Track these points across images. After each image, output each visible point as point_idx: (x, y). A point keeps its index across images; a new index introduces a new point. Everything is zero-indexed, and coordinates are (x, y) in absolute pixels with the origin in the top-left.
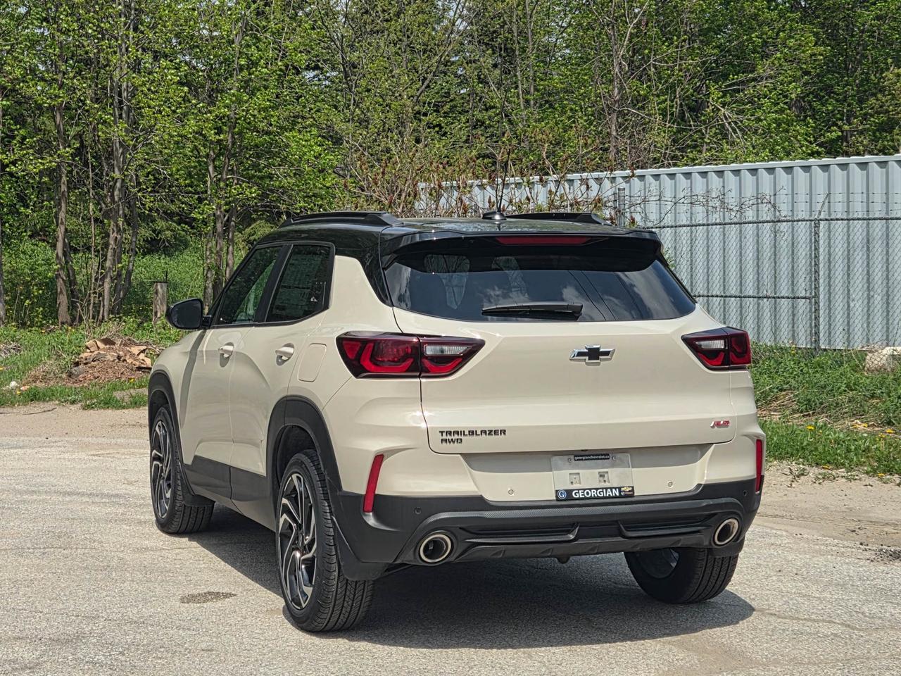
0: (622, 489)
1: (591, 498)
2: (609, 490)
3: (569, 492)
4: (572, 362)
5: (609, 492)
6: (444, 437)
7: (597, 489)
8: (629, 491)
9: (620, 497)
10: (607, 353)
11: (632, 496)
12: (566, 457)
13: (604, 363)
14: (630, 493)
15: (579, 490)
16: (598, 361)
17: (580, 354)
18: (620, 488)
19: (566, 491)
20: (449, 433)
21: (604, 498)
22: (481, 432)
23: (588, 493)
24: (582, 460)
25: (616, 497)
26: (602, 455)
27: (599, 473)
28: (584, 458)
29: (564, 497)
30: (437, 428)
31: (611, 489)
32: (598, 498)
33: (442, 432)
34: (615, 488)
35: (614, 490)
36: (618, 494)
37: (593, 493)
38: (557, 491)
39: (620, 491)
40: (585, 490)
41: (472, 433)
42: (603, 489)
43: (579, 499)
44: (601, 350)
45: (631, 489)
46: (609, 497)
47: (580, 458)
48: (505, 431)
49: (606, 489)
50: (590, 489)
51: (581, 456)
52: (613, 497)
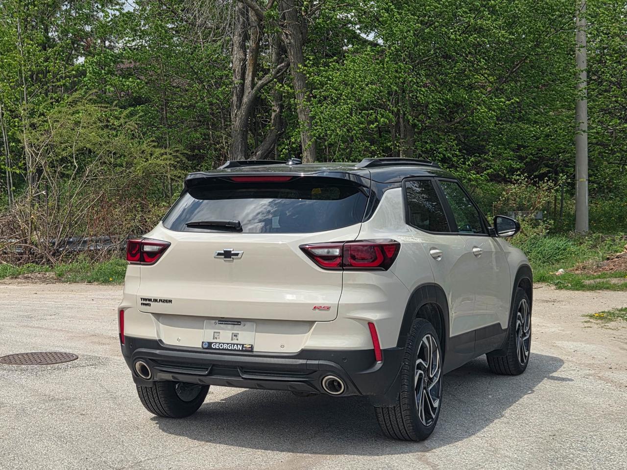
0: (245, 346)
1: (223, 349)
2: (236, 345)
3: (210, 344)
4: (216, 259)
5: (235, 347)
6: (143, 302)
7: (228, 344)
8: (249, 348)
9: (242, 351)
10: (237, 254)
11: (252, 351)
12: (214, 321)
13: (236, 261)
14: (250, 349)
15: (216, 343)
16: (231, 259)
17: (219, 254)
18: (243, 345)
19: (208, 342)
20: (145, 300)
21: (231, 350)
22: (160, 300)
23: (221, 346)
24: (222, 324)
25: (239, 350)
26: (236, 322)
27: (232, 333)
28: (224, 323)
29: (206, 346)
30: (139, 296)
31: (237, 345)
32: (228, 350)
33: (142, 299)
34: (240, 345)
35: (239, 346)
36: (241, 349)
37: (225, 346)
38: (203, 342)
39: (243, 347)
40: (220, 343)
41: (156, 300)
42: (232, 344)
43: (215, 349)
44: (232, 252)
45: (250, 346)
46: (235, 350)
47: (222, 322)
48: (171, 301)
49: (234, 344)
50: (224, 344)
51: (222, 321)
52: (237, 351)
